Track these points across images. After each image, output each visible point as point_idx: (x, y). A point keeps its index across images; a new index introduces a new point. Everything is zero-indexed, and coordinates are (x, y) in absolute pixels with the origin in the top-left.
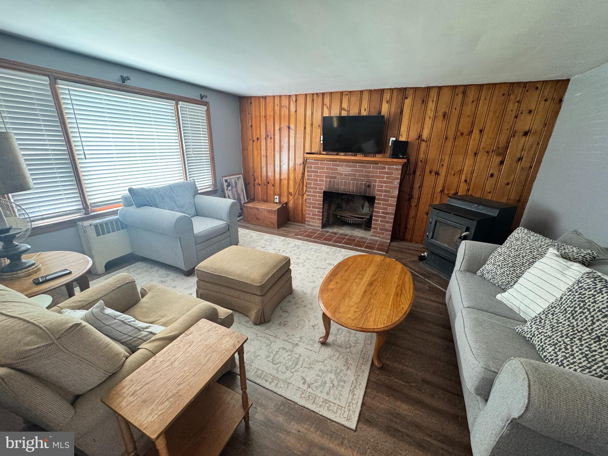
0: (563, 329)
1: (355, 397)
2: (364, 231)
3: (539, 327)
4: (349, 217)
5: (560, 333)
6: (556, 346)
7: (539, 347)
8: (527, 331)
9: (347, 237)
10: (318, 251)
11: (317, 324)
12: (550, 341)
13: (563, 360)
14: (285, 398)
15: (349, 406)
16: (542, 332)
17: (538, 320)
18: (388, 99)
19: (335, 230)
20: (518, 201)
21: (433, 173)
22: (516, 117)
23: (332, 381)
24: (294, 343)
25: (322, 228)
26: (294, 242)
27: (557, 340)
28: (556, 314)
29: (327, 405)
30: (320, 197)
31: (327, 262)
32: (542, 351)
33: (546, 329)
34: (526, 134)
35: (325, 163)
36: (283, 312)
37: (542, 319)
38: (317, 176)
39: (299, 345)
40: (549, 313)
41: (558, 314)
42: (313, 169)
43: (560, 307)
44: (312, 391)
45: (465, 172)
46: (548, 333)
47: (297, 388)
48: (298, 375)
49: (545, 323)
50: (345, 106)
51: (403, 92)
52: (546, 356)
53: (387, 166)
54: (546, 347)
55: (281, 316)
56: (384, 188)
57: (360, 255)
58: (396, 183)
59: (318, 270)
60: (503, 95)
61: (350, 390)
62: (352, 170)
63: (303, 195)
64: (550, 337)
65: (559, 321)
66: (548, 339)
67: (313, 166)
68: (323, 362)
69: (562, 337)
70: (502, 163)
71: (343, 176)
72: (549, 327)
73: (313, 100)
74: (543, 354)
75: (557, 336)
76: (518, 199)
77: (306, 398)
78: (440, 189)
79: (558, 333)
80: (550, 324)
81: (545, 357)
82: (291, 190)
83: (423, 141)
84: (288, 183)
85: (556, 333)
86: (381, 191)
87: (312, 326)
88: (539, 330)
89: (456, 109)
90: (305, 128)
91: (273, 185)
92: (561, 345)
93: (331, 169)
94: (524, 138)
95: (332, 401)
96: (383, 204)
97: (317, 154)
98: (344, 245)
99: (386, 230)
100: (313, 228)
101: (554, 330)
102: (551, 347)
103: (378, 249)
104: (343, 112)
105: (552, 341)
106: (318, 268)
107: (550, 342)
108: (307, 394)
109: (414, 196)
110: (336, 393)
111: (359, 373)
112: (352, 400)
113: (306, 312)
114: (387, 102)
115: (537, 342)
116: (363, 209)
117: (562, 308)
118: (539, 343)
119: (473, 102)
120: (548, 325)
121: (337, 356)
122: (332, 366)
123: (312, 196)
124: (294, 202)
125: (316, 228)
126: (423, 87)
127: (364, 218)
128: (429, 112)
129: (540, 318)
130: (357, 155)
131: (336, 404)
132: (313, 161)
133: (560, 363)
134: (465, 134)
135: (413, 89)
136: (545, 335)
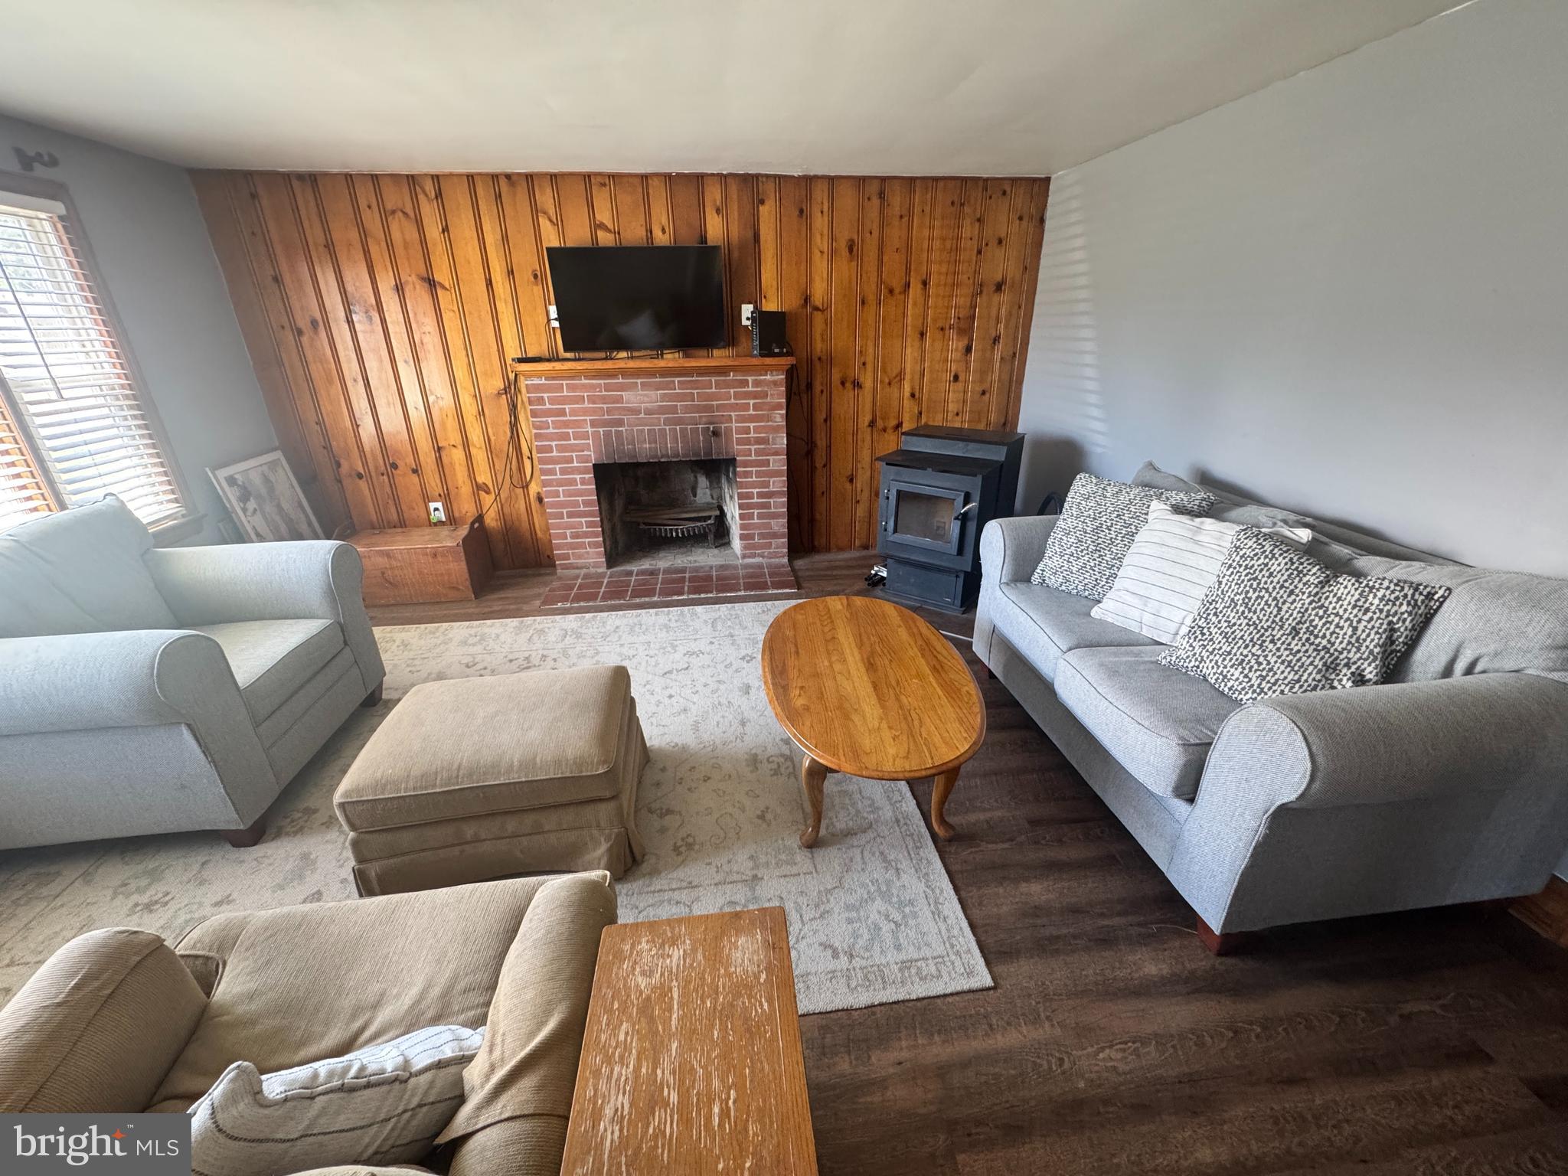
0: (1243, 633)
1: (949, 922)
2: (716, 551)
3: (1205, 643)
4: (670, 522)
5: (1241, 642)
6: (1244, 665)
7: (1217, 675)
8: (1188, 657)
9: (687, 575)
10: (637, 629)
11: (767, 808)
12: (1231, 659)
13: (1260, 684)
14: (820, 1013)
15: (952, 946)
16: (1214, 649)
17: (1197, 632)
18: (718, 203)
19: (646, 564)
20: (1004, 424)
21: (848, 385)
22: (979, 252)
23: (887, 916)
24: (744, 877)
25: (609, 567)
26: (557, 625)
27: (1241, 654)
28: (1221, 612)
29: (913, 971)
30: (585, 486)
31: (681, 650)
32: (1223, 681)
33: (1217, 642)
34: (999, 287)
35: (583, 385)
36: (662, 816)
37: (1203, 628)
38: (566, 424)
39: (760, 876)
40: (1209, 614)
41: (1224, 612)
42: (548, 406)
43: (1223, 599)
44: (864, 963)
45: (908, 377)
46: (1224, 648)
47: (829, 976)
48: (810, 946)
49: (1211, 634)
50: (604, 216)
51: (751, 187)
52: (1233, 686)
53: (750, 379)
54: (1228, 672)
55: (663, 830)
56: (752, 435)
57: (795, 607)
58: (778, 419)
59: (673, 676)
60: (953, 203)
61: (933, 913)
62: (664, 398)
63: (526, 487)
64: (1229, 653)
65: (1230, 622)
66: (1228, 658)
67: (545, 395)
68: (840, 886)
69: (1246, 647)
70: (968, 350)
71: (642, 415)
72: (1220, 638)
73: (499, 197)
74: (1226, 685)
75: (1239, 648)
76: (1003, 420)
77: (862, 986)
78: (868, 418)
79: (1237, 642)
80: (1219, 632)
81: (1230, 689)
82: (484, 477)
83: (817, 309)
84: (469, 456)
85: (1235, 644)
86: (748, 442)
87: (759, 817)
88: (1208, 647)
89: (871, 233)
90: (489, 283)
91: (415, 471)
92: (1249, 661)
93: (604, 400)
94: (995, 298)
95: (916, 956)
96: (759, 474)
97: (549, 360)
98: (691, 596)
99: (775, 535)
100: (584, 571)
101: (1230, 640)
102: (1236, 669)
103: (777, 585)
104: (601, 234)
105: (1235, 658)
106: (670, 672)
107: (1233, 661)
108: (860, 974)
109: (819, 443)
110: (912, 934)
111: (924, 871)
112: (948, 930)
113: (721, 793)
114: (718, 211)
115: (1210, 668)
116: (695, 496)
117: (1226, 599)
118: (1214, 671)
119: (901, 217)
120: (1218, 635)
121: (858, 858)
122: (863, 885)
123: (560, 483)
124: (501, 512)
125: (592, 570)
126: (796, 175)
127: (709, 517)
128: (817, 238)
129: (1199, 627)
130: (662, 354)
131: (927, 959)
132: (543, 381)
133: (1258, 690)
134: (897, 291)
135: (773, 180)
136: (1220, 652)
